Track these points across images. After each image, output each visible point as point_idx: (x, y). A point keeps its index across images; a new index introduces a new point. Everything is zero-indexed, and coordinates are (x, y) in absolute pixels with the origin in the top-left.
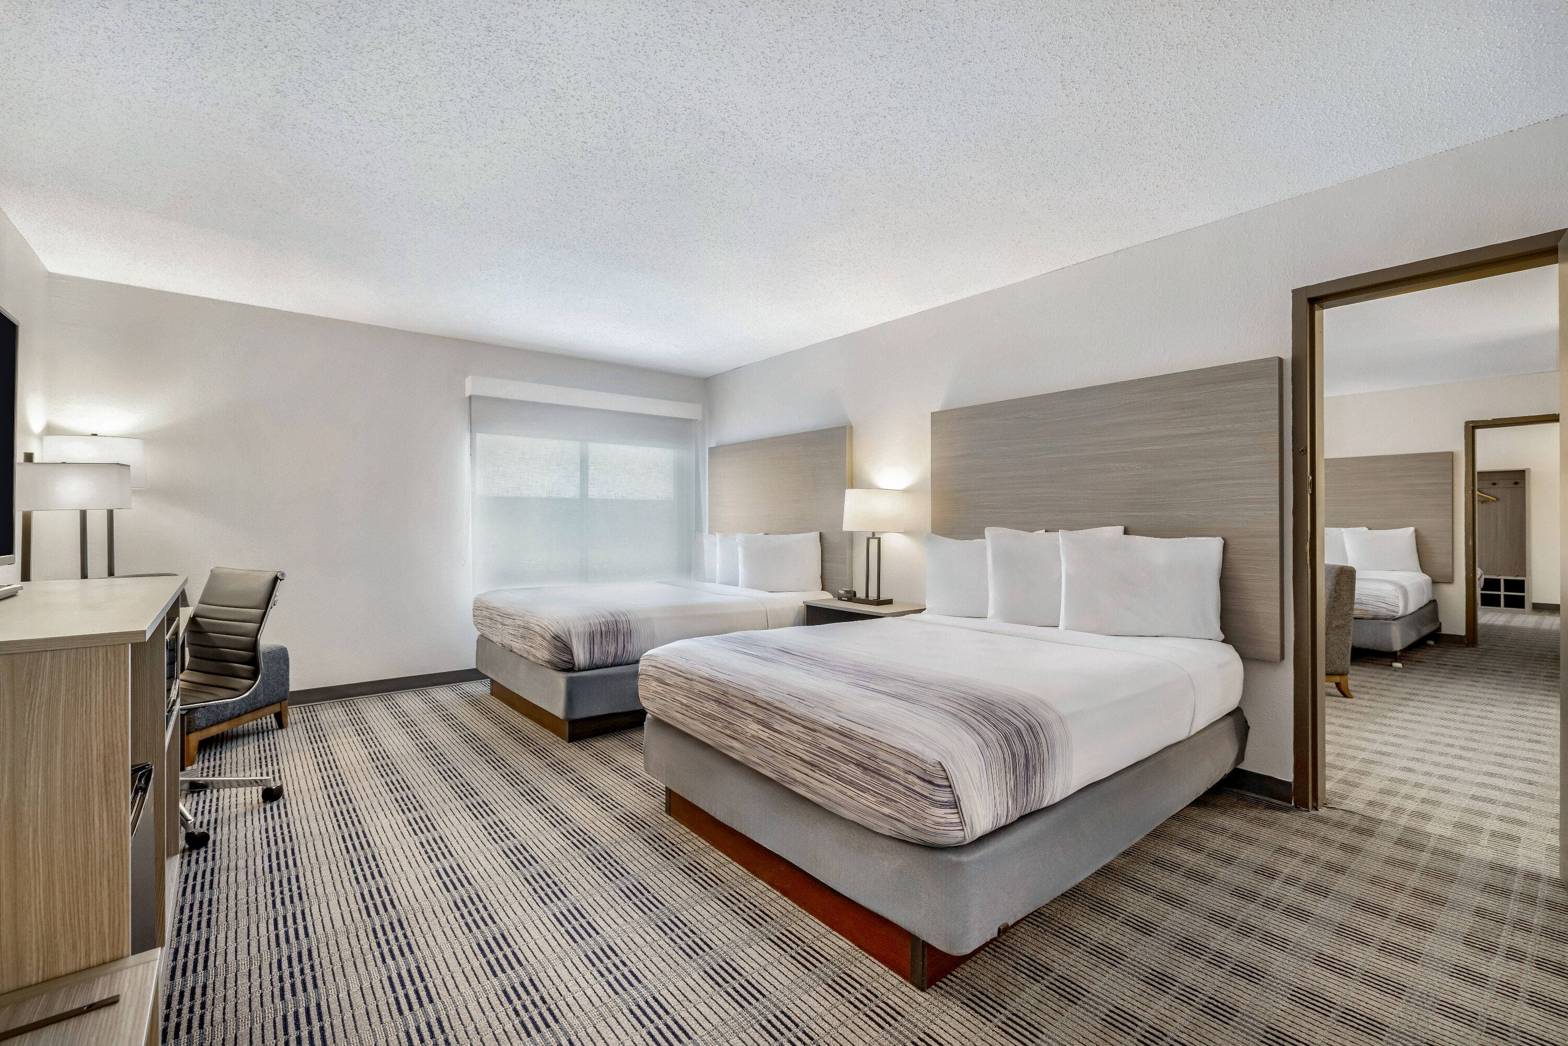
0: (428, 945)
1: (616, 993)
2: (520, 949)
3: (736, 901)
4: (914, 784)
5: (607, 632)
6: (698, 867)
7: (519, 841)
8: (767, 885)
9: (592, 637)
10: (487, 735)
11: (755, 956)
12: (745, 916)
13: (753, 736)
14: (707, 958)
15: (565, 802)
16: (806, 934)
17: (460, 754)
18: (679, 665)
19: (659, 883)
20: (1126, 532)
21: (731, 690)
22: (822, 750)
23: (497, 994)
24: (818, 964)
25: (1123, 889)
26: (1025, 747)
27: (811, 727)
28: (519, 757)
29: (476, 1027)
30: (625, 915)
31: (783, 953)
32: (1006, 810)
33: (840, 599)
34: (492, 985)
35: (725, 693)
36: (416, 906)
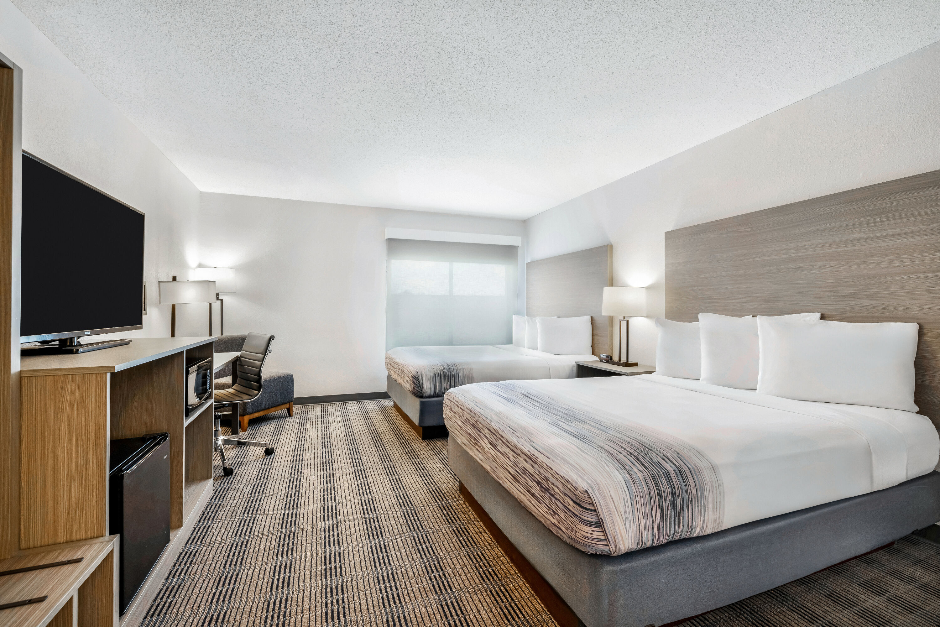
0: (301, 551)
1: (384, 607)
2: (345, 565)
3: (479, 560)
4: (569, 504)
5: (444, 375)
6: (465, 531)
7: (372, 496)
8: (503, 553)
9: (435, 377)
10: (382, 431)
11: (477, 602)
12: (481, 572)
13: (487, 452)
14: (446, 596)
15: (406, 477)
16: (516, 594)
17: (364, 440)
18: (460, 400)
19: (437, 537)
20: (823, 318)
21: (480, 420)
22: (520, 468)
23: (321, 590)
24: (517, 619)
25: (790, 613)
26: (672, 487)
27: (516, 451)
28: (393, 445)
29: (303, 608)
30: (409, 555)
31: (496, 604)
32: (651, 535)
33: (601, 361)
34: (321, 583)
35: (477, 421)
36: (305, 527)
